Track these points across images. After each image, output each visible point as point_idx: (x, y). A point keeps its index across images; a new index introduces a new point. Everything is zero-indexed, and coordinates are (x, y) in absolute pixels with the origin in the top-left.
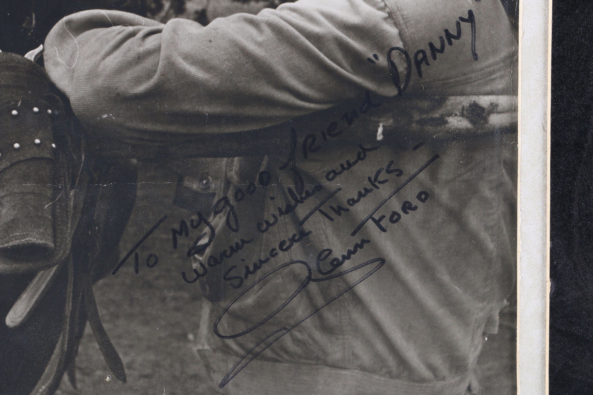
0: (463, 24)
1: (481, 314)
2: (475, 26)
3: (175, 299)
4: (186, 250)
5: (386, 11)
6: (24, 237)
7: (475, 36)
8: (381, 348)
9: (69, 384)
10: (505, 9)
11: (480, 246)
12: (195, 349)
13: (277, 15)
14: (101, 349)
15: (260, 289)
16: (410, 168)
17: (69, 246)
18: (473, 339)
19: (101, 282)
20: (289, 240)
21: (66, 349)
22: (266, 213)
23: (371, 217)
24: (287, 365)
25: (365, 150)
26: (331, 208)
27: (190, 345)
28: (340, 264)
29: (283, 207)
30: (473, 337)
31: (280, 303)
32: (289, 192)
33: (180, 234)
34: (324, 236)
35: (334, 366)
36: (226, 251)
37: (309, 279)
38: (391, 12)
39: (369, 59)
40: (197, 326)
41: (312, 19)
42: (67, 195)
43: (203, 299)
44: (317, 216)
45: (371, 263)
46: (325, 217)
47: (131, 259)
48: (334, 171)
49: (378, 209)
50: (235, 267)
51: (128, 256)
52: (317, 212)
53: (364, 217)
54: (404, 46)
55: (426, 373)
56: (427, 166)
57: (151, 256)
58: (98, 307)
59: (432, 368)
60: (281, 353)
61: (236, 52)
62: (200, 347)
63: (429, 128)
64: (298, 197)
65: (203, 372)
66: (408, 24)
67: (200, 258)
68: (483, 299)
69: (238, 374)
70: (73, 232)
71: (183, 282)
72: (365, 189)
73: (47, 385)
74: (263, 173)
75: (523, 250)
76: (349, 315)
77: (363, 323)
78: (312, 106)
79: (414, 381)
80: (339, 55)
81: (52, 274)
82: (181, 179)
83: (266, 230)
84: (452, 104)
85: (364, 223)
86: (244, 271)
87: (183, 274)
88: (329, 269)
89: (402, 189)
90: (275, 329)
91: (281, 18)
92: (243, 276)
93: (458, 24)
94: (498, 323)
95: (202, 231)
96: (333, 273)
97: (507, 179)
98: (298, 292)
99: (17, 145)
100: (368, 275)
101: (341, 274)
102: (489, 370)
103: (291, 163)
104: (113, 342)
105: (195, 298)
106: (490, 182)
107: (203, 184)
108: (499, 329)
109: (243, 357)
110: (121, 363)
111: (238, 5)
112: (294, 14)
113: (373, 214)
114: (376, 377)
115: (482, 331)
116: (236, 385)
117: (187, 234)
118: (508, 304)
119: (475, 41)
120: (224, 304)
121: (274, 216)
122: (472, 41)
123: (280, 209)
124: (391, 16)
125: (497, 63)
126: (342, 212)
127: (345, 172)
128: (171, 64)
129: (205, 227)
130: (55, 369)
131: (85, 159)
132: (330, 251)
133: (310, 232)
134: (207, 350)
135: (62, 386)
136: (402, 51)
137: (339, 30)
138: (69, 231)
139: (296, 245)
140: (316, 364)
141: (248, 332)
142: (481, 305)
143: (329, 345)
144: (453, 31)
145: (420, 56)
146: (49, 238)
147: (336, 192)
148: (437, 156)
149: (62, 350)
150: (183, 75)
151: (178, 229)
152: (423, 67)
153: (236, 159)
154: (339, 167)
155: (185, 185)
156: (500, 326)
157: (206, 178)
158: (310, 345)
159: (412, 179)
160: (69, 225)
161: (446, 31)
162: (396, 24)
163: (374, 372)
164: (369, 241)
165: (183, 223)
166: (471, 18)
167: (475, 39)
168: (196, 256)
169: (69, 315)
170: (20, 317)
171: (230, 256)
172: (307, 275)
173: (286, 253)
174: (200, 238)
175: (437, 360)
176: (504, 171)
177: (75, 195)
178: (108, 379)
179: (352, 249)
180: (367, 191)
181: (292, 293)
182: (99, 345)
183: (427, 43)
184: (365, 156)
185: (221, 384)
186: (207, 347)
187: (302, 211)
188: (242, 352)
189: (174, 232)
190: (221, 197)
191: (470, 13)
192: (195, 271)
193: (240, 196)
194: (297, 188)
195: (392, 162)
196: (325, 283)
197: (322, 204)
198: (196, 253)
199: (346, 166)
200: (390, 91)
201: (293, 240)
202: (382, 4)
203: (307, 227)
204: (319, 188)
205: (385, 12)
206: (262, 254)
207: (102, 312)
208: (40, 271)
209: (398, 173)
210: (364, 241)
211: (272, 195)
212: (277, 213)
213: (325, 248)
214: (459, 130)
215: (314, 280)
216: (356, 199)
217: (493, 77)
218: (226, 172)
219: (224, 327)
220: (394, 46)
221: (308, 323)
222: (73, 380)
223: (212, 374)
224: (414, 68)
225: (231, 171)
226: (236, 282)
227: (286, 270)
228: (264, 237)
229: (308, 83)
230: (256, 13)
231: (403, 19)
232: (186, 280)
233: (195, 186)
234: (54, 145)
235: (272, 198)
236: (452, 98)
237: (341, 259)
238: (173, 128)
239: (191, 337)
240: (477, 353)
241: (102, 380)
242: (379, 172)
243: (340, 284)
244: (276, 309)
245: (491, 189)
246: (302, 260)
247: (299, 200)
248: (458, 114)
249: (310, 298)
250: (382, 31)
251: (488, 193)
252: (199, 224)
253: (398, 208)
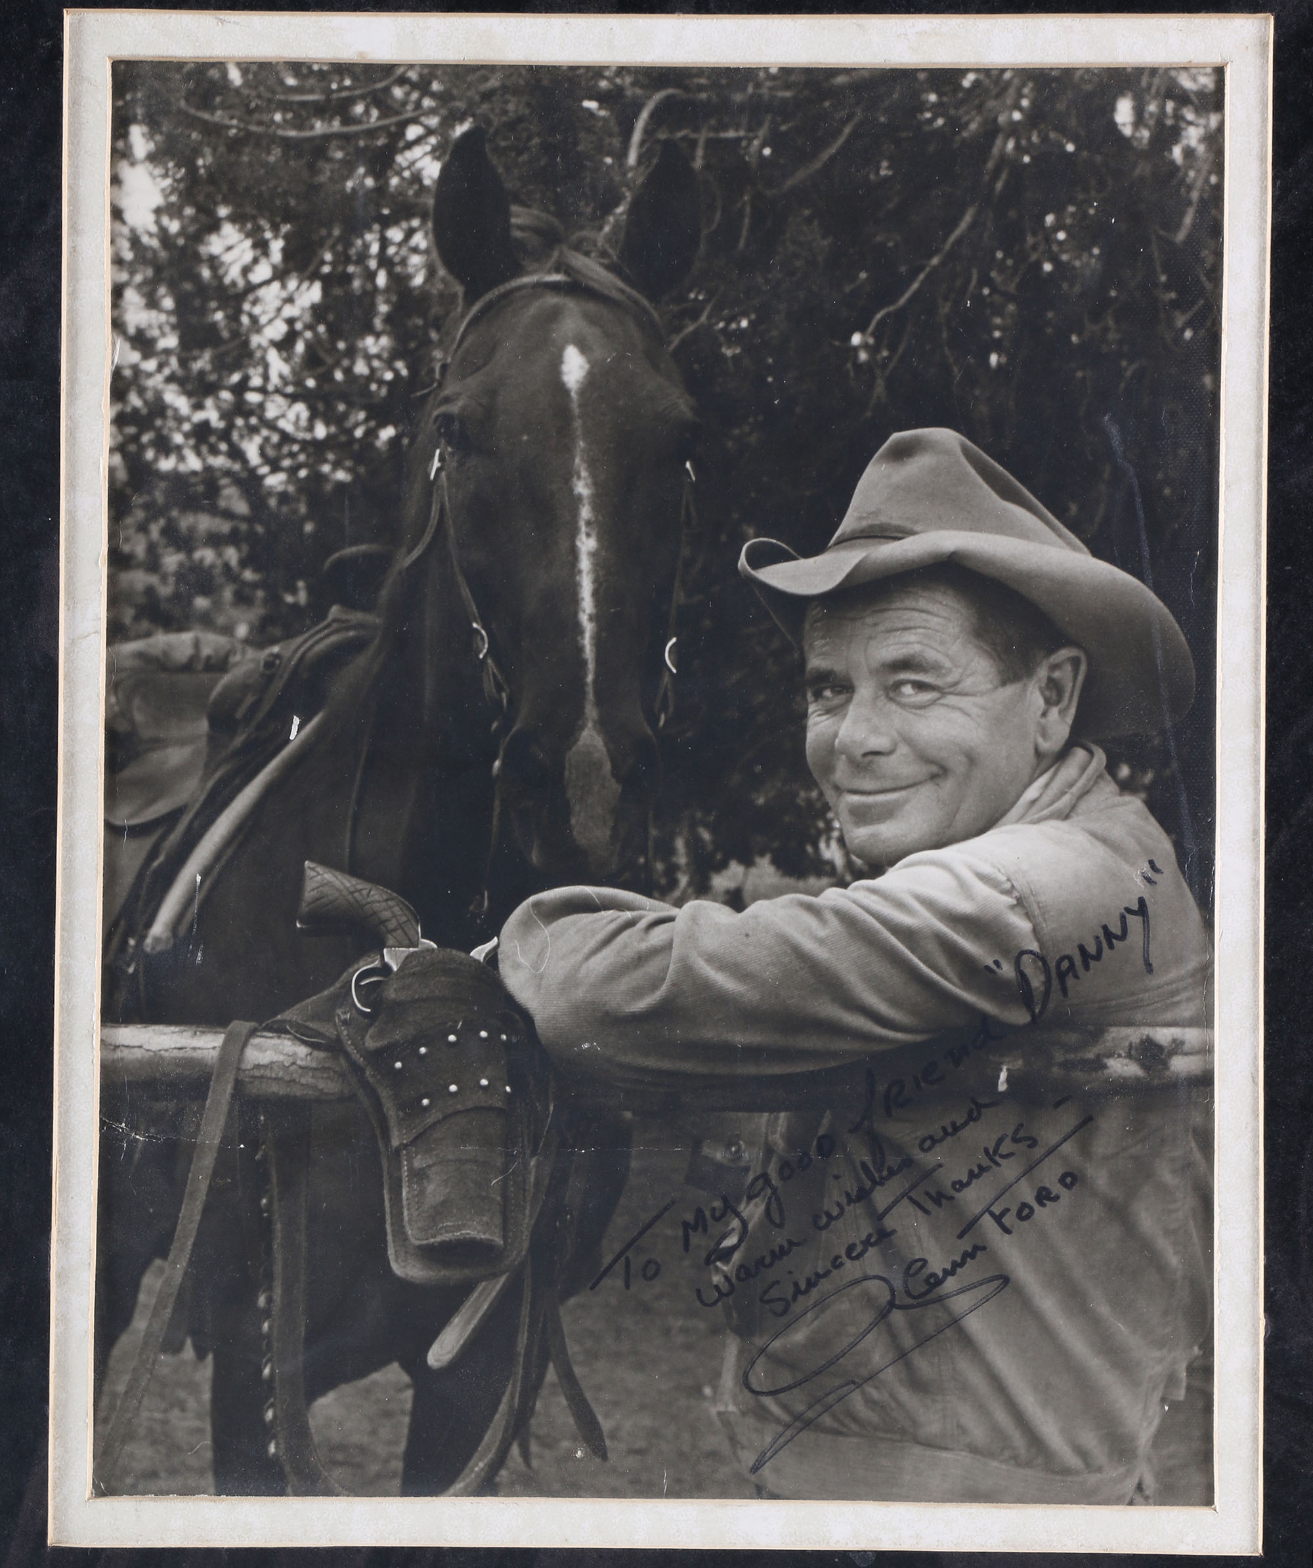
0: (1130, 918)
1: (1159, 1368)
2: (1148, 921)
3: (684, 1330)
4: (704, 1254)
5: (1014, 896)
6: (458, 1228)
7: (1148, 937)
8: (1002, 1417)
9: (520, 1460)
10: (1195, 898)
11: (1155, 1261)
12: (713, 1411)
13: (849, 898)
14: (570, 1406)
15: (816, 1318)
16: (1050, 1136)
17: (526, 1245)
18: (1145, 1408)
19: (572, 1301)
20: (862, 1242)
21: (516, 1405)
22: (826, 1200)
23: (988, 1210)
24: (855, 1440)
25: (979, 1107)
26: (927, 1194)
27: (706, 1404)
28: (940, 1282)
29: (852, 1190)
30: (1145, 1404)
31: (846, 1341)
32: (862, 1168)
33: (695, 1229)
34: (915, 1239)
35: (929, 1444)
36: (763, 1258)
37: (892, 1304)
38: (1021, 897)
39: (987, 967)
40: (717, 1375)
41: (901, 905)
42: (526, 1165)
43: (728, 1331)
44: (906, 1207)
45: (988, 1282)
46: (917, 1208)
47: (619, 1267)
48: (931, 1137)
49: (999, 1197)
50: (778, 1282)
51: (615, 1261)
52: (906, 1201)
53: (977, 1209)
54: (1041, 949)
55: (1074, 1461)
56: (1074, 1133)
57: (649, 1262)
58: (567, 1340)
59: (1081, 1452)
60: (847, 1421)
61: (785, 952)
62: (722, 1408)
63: (1078, 1075)
64: (876, 1175)
65: (725, 1448)
66: (1046, 916)
67: (725, 1268)
68: (1161, 1344)
69: (780, 1452)
70: (533, 1222)
71: (698, 1304)
72: (980, 1167)
73: (486, 1461)
74: (822, 1137)
75: (1222, 1268)
76: (953, 1363)
77: (975, 1377)
78: (899, 1036)
79: (1054, 1472)
80: (942, 961)
81: (498, 1287)
82: (697, 1144)
83: (826, 1226)
84: (1113, 1039)
85: (977, 1219)
86: (791, 1290)
87: (698, 1291)
88: (923, 1290)
89: (1035, 1169)
90: (837, 1382)
91: (855, 902)
92: (789, 1297)
93: (1123, 917)
94: (1184, 1384)
95: (728, 1226)
96: (928, 1297)
97: (1197, 1156)
98: (874, 1325)
99: (453, 1088)
100: (984, 1301)
101: (941, 1299)
102: (1170, 1457)
103: (866, 1123)
104: (588, 1395)
105: (715, 1331)
106: (1173, 1160)
107: (731, 1152)
108: (1187, 1392)
109: (787, 1426)
110: (600, 1429)
111: (789, 881)
112: (874, 897)
113: (991, 1206)
114: (995, 1464)
115: (1160, 1395)
116: (777, 1471)
117: (705, 1230)
118: (1201, 1353)
119: (1148, 944)
120: (759, 1341)
121: (839, 1204)
122: (1144, 944)
123: (848, 1195)
124: (1021, 904)
125: (1181, 979)
126: (944, 1201)
127: (949, 1139)
128: (687, 969)
129: (733, 1219)
130: (500, 1436)
131: (554, 1111)
132: (925, 1262)
133: (894, 1232)
134: (732, 1413)
135: (510, 1463)
136: (1038, 957)
137: (942, 922)
138: (526, 1221)
139: (872, 1252)
140: (901, 1441)
141: (795, 1386)
142: (1157, 1354)
143: (921, 1410)
144: (1116, 929)
145: (1065, 964)
146: (497, 1230)
147: (934, 1170)
148: (1090, 1119)
149: (511, 1407)
150: (704, 987)
151: (692, 1222)
152: (1070, 981)
153: (782, 1115)
154: (940, 1130)
155: (703, 1153)
156: (1189, 1388)
157: (737, 1144)
158: (892, 1410)
159: (1051, 1152)
160: (527, 1212)
161: (1105, 928)
162: (1028, 916)
163: (991, 1455)
164: (984, 1248)
165: (699, 1213)
166: (1142, 909)
167: (1148, 941)
168: (719, 1264)
169: (523, 1351)
170: (449, 1352)
171: (771, 1265)
172: (889, 1298)
173: (857, 1263)
174: (724, 1237)
175: (1090, 1439)
176: (1193, 1145)
177: (538, 1166)
178: (579, 1454)
179: (958, 1259)
180: (982, 1169)
181: (864, 1326)
182: (567, 1399)
183: (1076, 944)
184: (979, 1114)
185: (753, 1468)
186: (732, 1408)
187: (881, 1198)
188: (786, 1418)
189: (686, 1225)
190: (758, 1174)
191: (1141, 901)
192: (717, 1287)
193: (787, 1172)
194: (874, 1162)
195: (1022, 1125)
196: (916, 1312)
197: (913, 1187)
198: (720, 1259)
199: (950, 1130)
200: (1018, 1017)
201: (867, 1243)
202: (1008, 886)
203: (889, 1222)
204: (909, 1163)
205: (1012, 898)
206: (820, 1263)
207: (573, 1348)
208: (482, 1281)
209: (1029, 1142)
210: (976, 1248)
211: (836, 1172)
212: (844, 1201)
213: (917, 1257)
214: (1124, 1078)
215: (900, 1307)
216: (965, 1181)
217: (1177, 999)
218: (767, 1133)
219: (760, 1376)
220: (1026, 948)
221: (889, 1375)
222: (526, 1455)
223: (739, 1452)
224: (1055, 983)
225: (774, 1133)
226: (779, 1307)
227: (857, 1290)
228: (823, 1238)
229: (893, 1002)
230: (816, 894)
231: (1039, 908)
232: (702, 1302)
233: (719, 1155)
234: (508, 1089)
235: (837, 1177)
236: (1113, 1029)
237: (941, 1274)
238: (687, 1066)
239: (708, 1391)
240: (1153, 1429)
241: (570, 1454)
242: (1000, 1141)
243: (940, 1314)
244: (839, 1350)
245: (1174, 1172)
246: (880, 1274)
247: (878, 1180)
248: (1123, 1055)
249: (893, 1336)
250: (1007, 925)
251: (1167, 1177)
252: (723, 1215)
253: (1029, 1198)
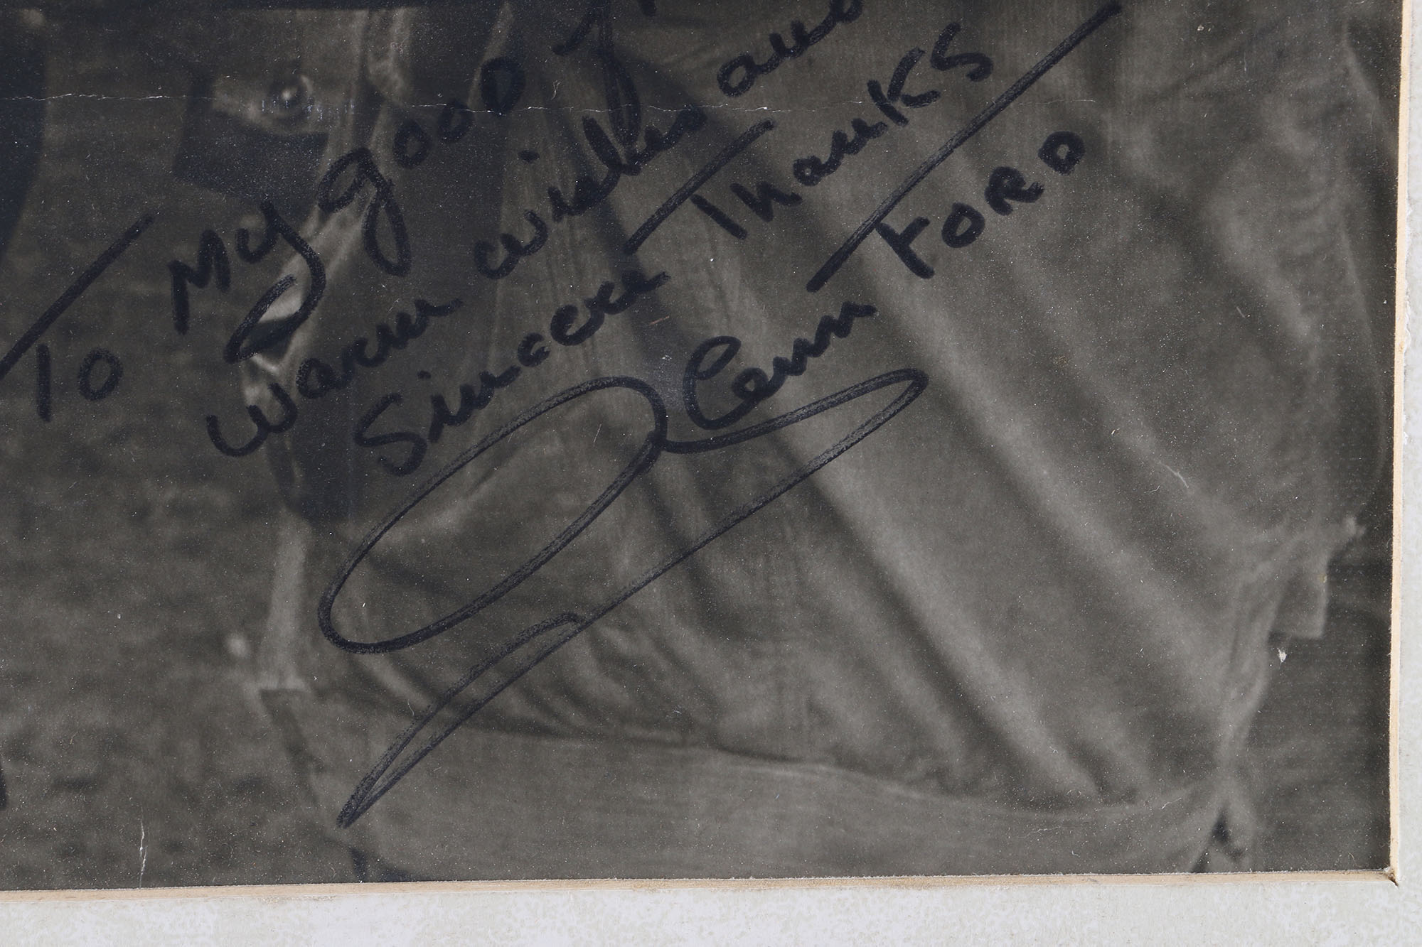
1: (1265, 569)
3: (180, 510)
4: (223, 338)
11: (1261, 329)
12: (252, 689)
15: (485, 478)
16: (1019, 51)
18: (1234, 656)
20: (589, 304)
22: (505, 210)
23: (877, 224)
24: (578, 745)
26: (738, 190)
27: (234, 675)
28: (768, 389)
29: (565, 186)
30: (1234, 649)
31: (554, 527)
32: (589, 135)
33: (201, 281)
34: (711, 293)
35: (744, 750)
36: (363, 343)
37: (658, 442)
40: (259, 609)
43: (283, 511)
44: (689, 221)
45: (878, 386)
46: (715, 224)
47: (24, 369)
48: (746, 61)
49: (904, 194)
50: (395, 398)
51: (15, 354)
52: (689, 205)
53: (853, 224)
55: (1072, 778)
56: (1077, 42)
57: (95, 357)
59: (1088, 758)
60: (559, 704)
62: (271, 684)
64: (621, 150)
65: (281, 770)
67: (273, 368)
68: (1271, 515)
69: (407, 777)
71: (212, 450)
72: (859, 126)
74: (495, 64)
75: (1414, 339)
76: (798, 570)
79: (1026, 803)
82: (201, 86)
83: (507, 267)
85: (851, 245)
86: (427, 414)
87: (212, 423)
88: (730, 408)
89: (988, 126)
90: (535, 619)
92: (423, 431)
94: (1323, 602)
95: (279, 272)
96: (742, 424)
97: (1361, 86)
98: (618, 488)
100: (867, 429)
101: (770, 427)
102: (1291, 763)
103: (595, 29)
105: (253, 510)
106: (1303, 98)
107: (281, 102)
108: (1329, 620)
109: (423, 719)
113: (886, 213)
114: (893, 789)
115: (1268, 628)
116: (399, 817)
117: (224, 282)
118: (1362, 531)
120: (354, 532)
121: (534, 219)
123: (555, 196)
126: (776, 206)
127: (788, 63)
129: (290, 257)
132: (733, 345)
133: (662, 278)
134: (295, 692)
139: (612, 325)
140: (682, 744)
141: (440, 630)
142: (1263, 537)
143: (727, 676)
147: (753, 135)
148: (1114, 10)
151: (194, 265)
153: (400, 14)
154: (767, 44)
155: (215, 106)
156: (1334, 611)
157: (294, 83)
158: (661, 676)
159: (1024, 89)
163: (886, 770)
164: (869, 311)
165: (210, 242)
168: (258, 359)
171: (379, 360)
172: (652, 428)
173: (577, 350)
174: (270, 296)
175: (1108, 730)
176: (1351, 61)
179: (810, 337)
180: (865, 131)
181: (597, 492)
184: (858, 5)
185: (344, 813)
186: (294, 682)
187: (632, 202)
188: (419, 700)
189: (179, 272)
190: (346, 152)
192: (255, 412)
193: (412, 147)
194: (616, 120)
195: (954, 28)
196: (714, 458)
197: (705, 176)
198: (259, 348)
199: (789, 42)
201: (601, 306)
203: (651, 258)
204: (695, 120)
206: (494, 353)
209: (973, 67)
210: (851, 311)
211: (526, 145)
212: (545, 209)
213: (716, 334)
215: (677, 448)
216: (824, 159)
218: (364, 59)
219: (356, 611)
221: (654, 599)
223: (313, 778)
225: (381, 56)
226: (400, 453)
227: (578, 412)
228: (500, 294)
232: (221, 445)
233: (253, 111)
235: (529, 157)
237: (770, 372)
239: (238, 645)
240: (1251, 704)
242: (907, 64)
243: (769, 462)
244: (539, 548)
245: (1305, 124)
246: (633, 374)
247: (624, 161)
249: (662, 512)
251: (1292, 139)
252: (266, 247)
253: (974, 195)
